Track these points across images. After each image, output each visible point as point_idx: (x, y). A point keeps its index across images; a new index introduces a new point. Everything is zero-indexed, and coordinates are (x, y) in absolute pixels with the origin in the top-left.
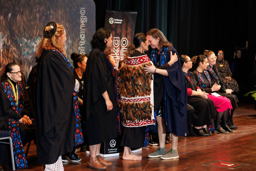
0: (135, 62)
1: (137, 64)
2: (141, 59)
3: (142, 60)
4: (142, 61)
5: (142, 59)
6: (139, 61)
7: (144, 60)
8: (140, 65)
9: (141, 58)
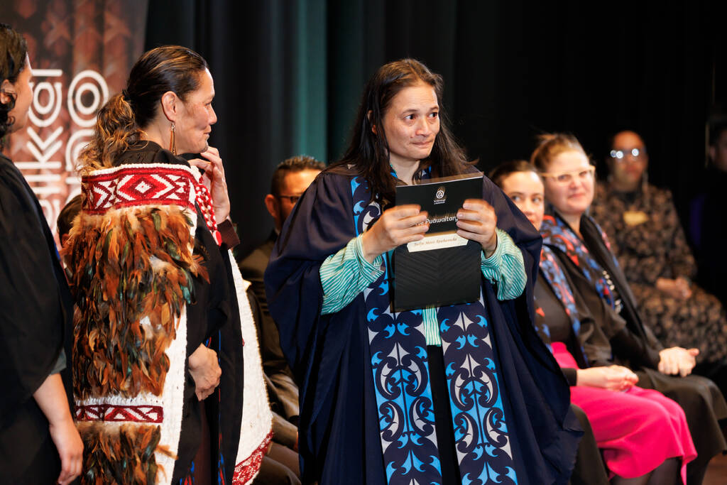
0: (111, 198)
1: (118, 206)
2: (143, 183)
3: (147, 187)
4: (147, 192)
5: (147, 182)
6: (129, 189)
7: (156, 187)
8: (126, 210)
9: (142, 176)
